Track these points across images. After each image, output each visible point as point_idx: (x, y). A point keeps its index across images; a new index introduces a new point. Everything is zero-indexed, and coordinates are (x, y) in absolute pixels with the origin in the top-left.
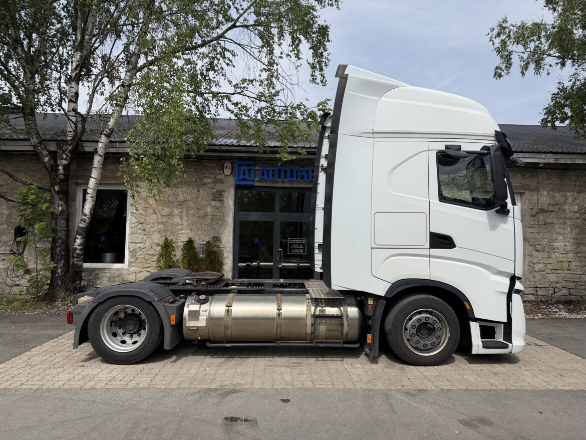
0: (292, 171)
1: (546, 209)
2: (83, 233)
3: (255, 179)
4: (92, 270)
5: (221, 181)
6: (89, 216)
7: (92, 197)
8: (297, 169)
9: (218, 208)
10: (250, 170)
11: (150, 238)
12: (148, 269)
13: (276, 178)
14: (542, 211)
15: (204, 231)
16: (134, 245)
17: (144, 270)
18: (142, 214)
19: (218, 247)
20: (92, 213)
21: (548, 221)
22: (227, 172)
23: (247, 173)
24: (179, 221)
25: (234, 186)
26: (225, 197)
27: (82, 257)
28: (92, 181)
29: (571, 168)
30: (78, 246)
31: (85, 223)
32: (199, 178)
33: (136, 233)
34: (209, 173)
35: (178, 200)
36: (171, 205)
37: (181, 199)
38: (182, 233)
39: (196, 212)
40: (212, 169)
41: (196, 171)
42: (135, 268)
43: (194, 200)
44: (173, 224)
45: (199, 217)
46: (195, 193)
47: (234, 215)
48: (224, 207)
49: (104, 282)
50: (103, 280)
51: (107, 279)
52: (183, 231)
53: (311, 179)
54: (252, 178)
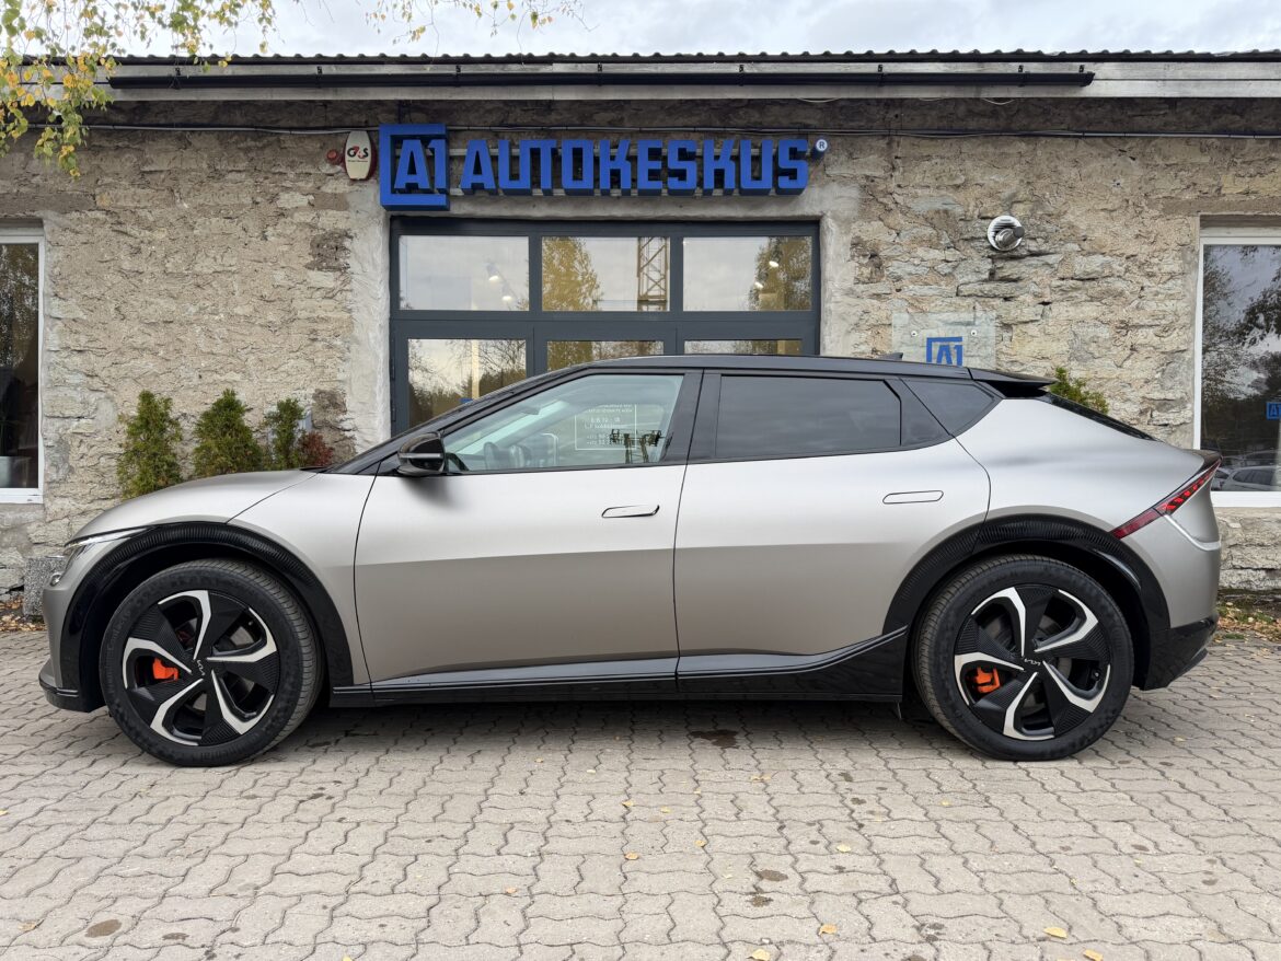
0: (578, 153)
3: (457, 191)
5: (340, 203)
8: (596, 151)
9: (330, 295)
10: (430, 160)
11: (108, 398)
15: (286, 372)
16: (58, 423)
17: (94, 506)
18: (83, 322)
19: (335, 428)
22: (358, 167)
23: (421, 166)
24: (202, 343)
25: (382, 217)
26: (353, 255)
32: (264, 193)
33: (64, 383)
34: (298, 175)
35: (197, 269)
36: (175, 288)
37: (204, 266)
38: (215, 383)
39: (256, 311)
40: (307, 163)
41: (253, 171)
42: (66, 501)
43: (247, 271)
44: (184, 353)
45: (268, 326)
46: (252, 245)
47: (390, 319)
48: (351, 291)
52: (215, 375)
53: (644, 183)
54: (441, 182)
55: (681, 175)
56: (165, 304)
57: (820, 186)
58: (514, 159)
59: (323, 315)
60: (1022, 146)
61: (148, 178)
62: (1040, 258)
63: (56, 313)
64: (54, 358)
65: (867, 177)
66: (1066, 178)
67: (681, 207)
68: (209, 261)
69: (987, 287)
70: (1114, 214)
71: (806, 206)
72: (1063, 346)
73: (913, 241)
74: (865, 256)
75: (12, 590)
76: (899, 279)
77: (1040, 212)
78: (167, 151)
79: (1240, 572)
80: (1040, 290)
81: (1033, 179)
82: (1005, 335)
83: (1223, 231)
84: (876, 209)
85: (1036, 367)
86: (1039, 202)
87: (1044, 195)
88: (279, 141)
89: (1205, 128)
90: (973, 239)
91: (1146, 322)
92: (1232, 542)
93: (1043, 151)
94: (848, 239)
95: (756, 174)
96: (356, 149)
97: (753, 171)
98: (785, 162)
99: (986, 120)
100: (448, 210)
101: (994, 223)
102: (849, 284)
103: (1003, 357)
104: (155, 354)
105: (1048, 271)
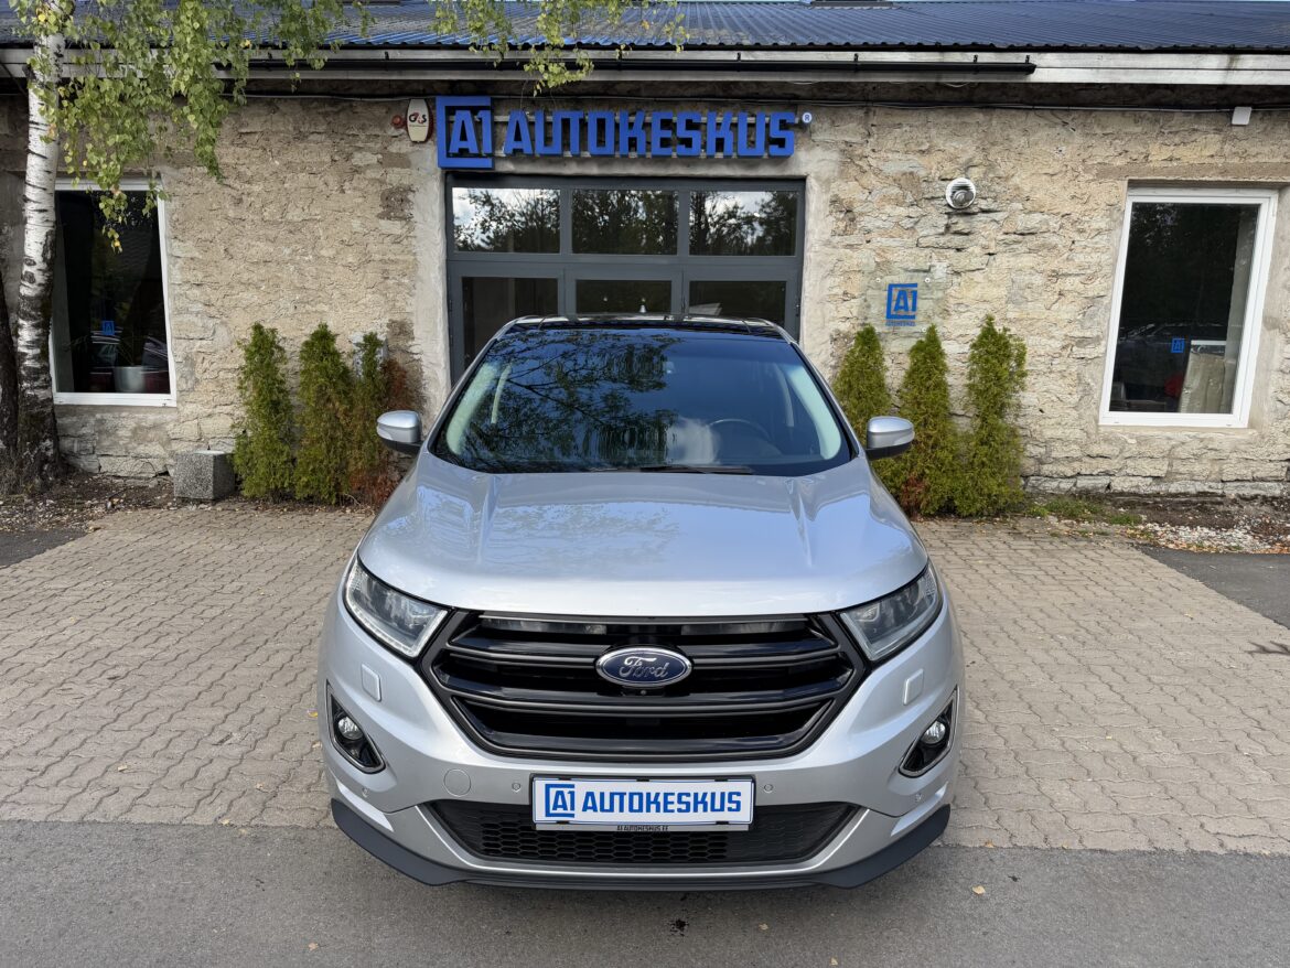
0: (601, 124)
2: (34, 313)
3: (501, 153)
4: (87, 412)
5: (403, 161)
6: (44, 266)
7: (41, 211)
8: (617, 118)
9: (397, 241)
10: (478, 124)
11: (222, 323)
12: (228, 409)
13: (556, 147)
15: (365, 305)
16: (185, 343)
17: (218, 410)
18: (199, 261)
19: (406, 352)
20: (49, 256)
22: (418, 131)
23: (470, 133)
24: (295, 277)
25: (439, 174)
26: (416, 206)
28: (34, 163)
30: (28, 347)
31: (34, 286)
32: (340, 152)
33: (187, 311)
34: (369, 136)
35: (289, 217)
36: (272, 233)
37: (294, 215)
38: (308, 312)
39: (338, 253)
40: (376, 126)
41: (331, 133)
42: (195, 406)
43: (331, 219)
44: (282, 288)
45: (348, 266)
46: (332, 198)
47: (447, 260)
48: (415, 237)
49: (121, 442)
50: (117, 436)
51: (130, 434)
52: (308, 307)
53: (657, 149)
54: (487, 148)
55: (687, 142)
56: (262, 248)
57: (807, 150)
58: (548, 124)
59: (393, 257)
60: (980, 117)
61: (245, 139)
62: (991, 215)
63: (176, 253)
64: (178, 290)
65: (846, 142)
66: (1015, 145)
67: (688, 166)
68: (299, 211)
69: (942, 240)
70: (1055, 178)
71: (793, 170)
72: (1003, 292)
73: (882, 200)
74: (841, 211)
75: (158, 475)
76: (869, 232)
77: (991, 175)
78: (259, 115)
79: (1132, 478)
80: (987, 243)
81: (988, 146)
82: (956, 280)
83: (1150, 192)
84: (853, 171)
85: (978, 309)
86: (991, 167)
87: (996, 160)
88: (351, 106)
89: (1140, 101)
90: (933, 198)
91: (1074, 271)
92: (1127, 455)
93: (997, 123)
94: (827, 197)
95: (752, 139)
96: (416, 115)
97: (749, 136)
98: (776, 133)
99: (951, 93)
100: (493, 168)
101: (951, 185)
102: (827, 236)
103: (952, 301)
104: (258, 288)
105: (995, 226)
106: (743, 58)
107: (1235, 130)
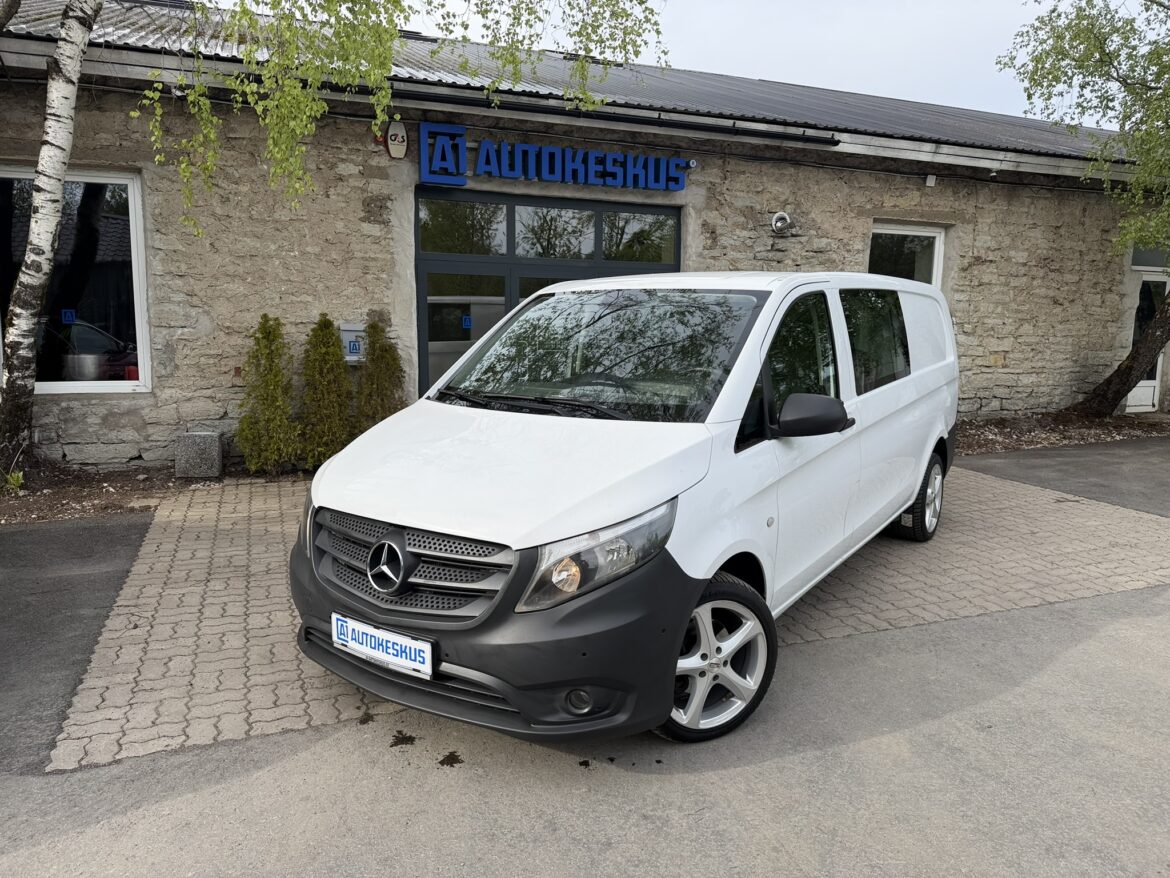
0: (552, 156)
1: (984, 257)
2: (34, 302)
4: (52, 400)
5: (382, 173)
6: (49, 255)
7: (52, 201)
8: (563, 152)
9: (377, 241)
10: (455, 147)
11: (207, 313)
12: (208, 392)
13: (517, 173)
14: (978, 260)
15: (347, 296)
16: (165, 331)
17: (197, 394)
18: (182, 253)
19: (388, 337)
20: (56, 245)
21: (985, 279)
22: (398, 149)
23: (449, 155)
24: (280, 271)
25: (413, 188)
26: (393, 213)
27: (33, 366)
28: (52, 154)
29: (1025, 182)
30: (24, 336)
31: (40, 275)
32: (326, 162)
33: (170, 301)
35: (276, 216)
36: (259, 230)
37: (282, 215)
38: (292, 302)
39: (323, 250)
40: (356, 141)
41: (317, 144)
42: (173, 390)
43: (316, 219)
44: (267, 280)
45: (332, 262)
46: (317, 201)
47: (415, 259)
48: (392, 239)
49: (90, 430)
50: (86, 423)
51: (98, 421)
52: (294, 298)
53: (591, 179)
55: (614, 175)
56: (251, 242)
58: (512, 154)
59: (372, 255)
60: (792, 170)
61: (233, 143)
62: (798, 238)
63: (158, 245)
64: (159, 280)
65: (711, 183)
66: (812, 191)
67: (607, 193)
68: (286, 211)
69: (770, 255)
70: (834, 214)
71: (678, 198)
73: (734, 225)
74: (708, 232)
75: (132, 459)
76: (725, 248)
77: (798, 211)
78: (248, 123)
80: (795, 258)
81: (796, 190)
83: (882, 226)
84: (715, 204)
86: (798, 205)
87: (801, 201)
88: (335, 122)
89: (879, 167)
90: (765, 225)
93: (805, 175)
94: (700, 222)
95: (657, 176)
96: (396, 135)
98: (673, 173)
99: (774, 152)
101: (777, 215)
102: (700, 250)
104: (244, 280)
105: (800, 246)
106: (662, 117)
107: (927, 190)
